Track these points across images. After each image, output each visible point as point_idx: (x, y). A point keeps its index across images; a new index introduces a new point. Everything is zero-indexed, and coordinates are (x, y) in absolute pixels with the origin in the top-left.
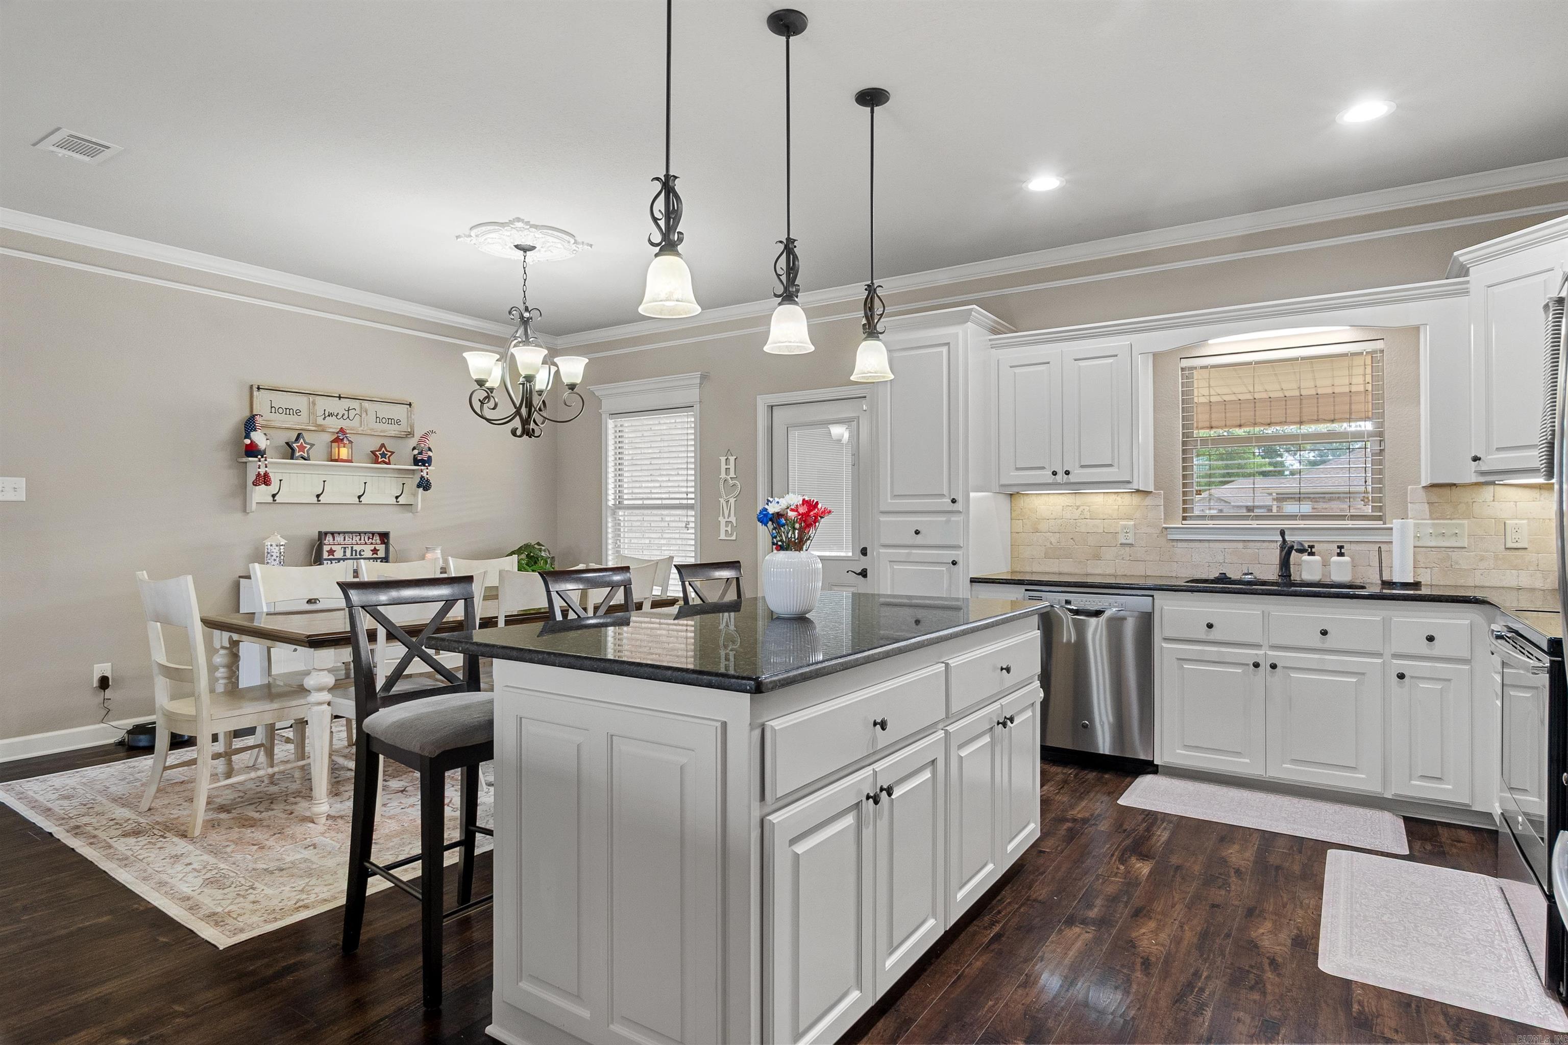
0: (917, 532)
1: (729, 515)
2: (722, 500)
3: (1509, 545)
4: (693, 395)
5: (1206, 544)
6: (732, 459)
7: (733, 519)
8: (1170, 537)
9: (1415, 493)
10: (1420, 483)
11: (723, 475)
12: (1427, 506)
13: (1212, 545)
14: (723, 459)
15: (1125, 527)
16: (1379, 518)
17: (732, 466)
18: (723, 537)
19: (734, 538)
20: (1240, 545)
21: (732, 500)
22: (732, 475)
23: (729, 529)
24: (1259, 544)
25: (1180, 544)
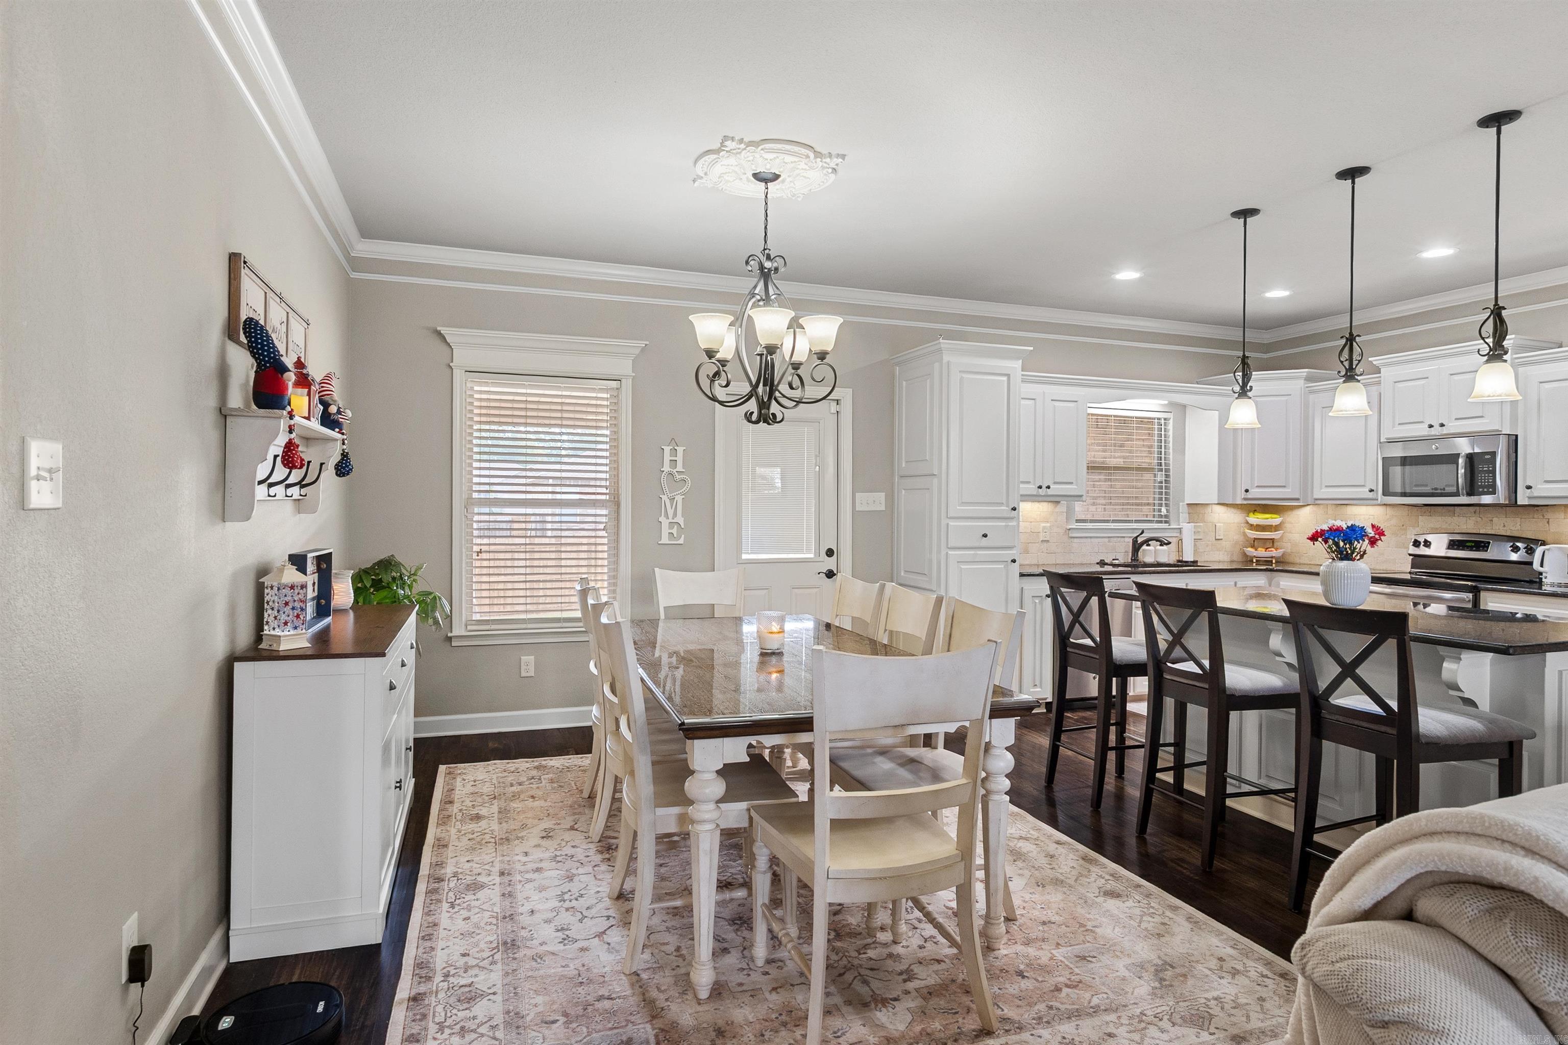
0: (985, 536)
1: (675, 515)
2: (664, 497)
3: (1217, 538)
4: (624, 367)
5: (1089, 540)
6: (680, 450)
7: (680, 519)
8: (1071, 535)
9: (1183, 508)
10: (1183, 501)
11: (666, 468)
12: (1187, 515)
13: (1092, 540)
14: (667, 449)
15: (1044, 528)
16: (1166, 522)
17: (680, 458)
18: (665, 540)
19: (681, 541)
20: (1107, 540)
21: (679, 499)
22: (680, 467)
23: (674, 531)
24: (1115, 539)
25: (1075, 540)
